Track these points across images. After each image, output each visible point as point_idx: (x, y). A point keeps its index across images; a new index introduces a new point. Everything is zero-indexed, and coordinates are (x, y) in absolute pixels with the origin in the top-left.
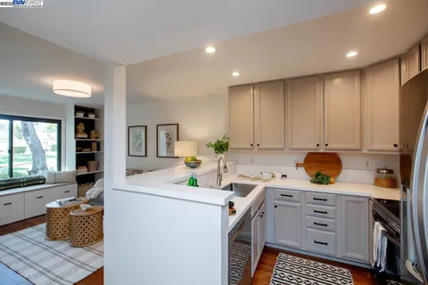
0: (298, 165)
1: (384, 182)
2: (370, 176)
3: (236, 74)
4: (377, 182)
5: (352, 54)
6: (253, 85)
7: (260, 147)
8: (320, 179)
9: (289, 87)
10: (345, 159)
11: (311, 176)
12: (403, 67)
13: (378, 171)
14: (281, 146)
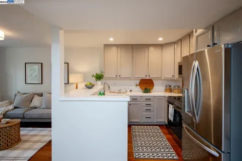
0: (136, 85)
1: (168, 91)
2: (163, 88)
3: (111, 39)
4: (166, 91)
5: (161, 39)
6: (117, 46)
7: (121, 76)
8: (146, 91)
9: (134, 49)
10: (155, 82)
11: (142, 90)
12: (175, 46)
13: (166, 86)
14: (131, 77)
